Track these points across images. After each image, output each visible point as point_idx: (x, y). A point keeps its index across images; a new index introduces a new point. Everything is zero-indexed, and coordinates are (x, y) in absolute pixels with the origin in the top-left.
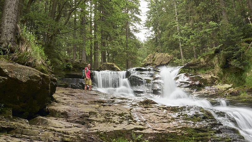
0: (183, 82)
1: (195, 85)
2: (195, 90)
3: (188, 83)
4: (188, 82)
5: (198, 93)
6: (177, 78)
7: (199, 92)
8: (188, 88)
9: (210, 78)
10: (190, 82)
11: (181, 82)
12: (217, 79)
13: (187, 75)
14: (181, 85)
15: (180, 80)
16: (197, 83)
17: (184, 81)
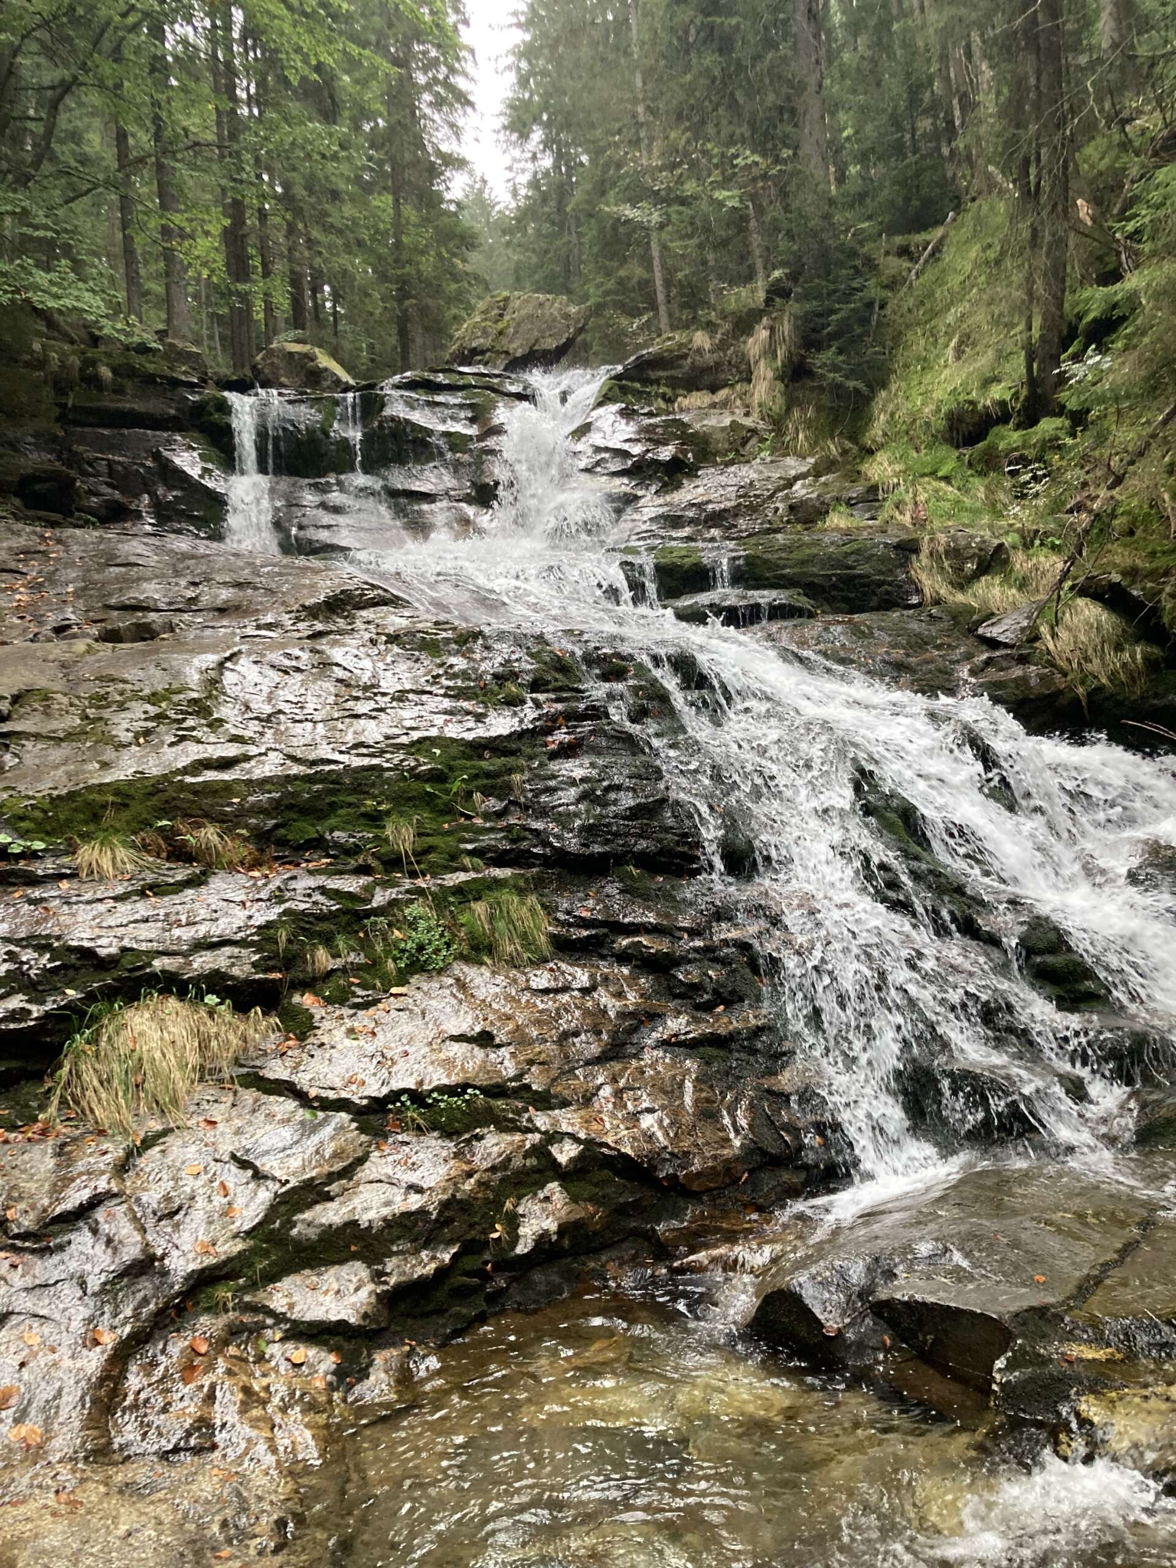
0: (607, 449)
1: (655, 462)
2: (653, 489)
3: (625, 454)
4: (626, 447)
5: (661, 501)
6: (584, 429)
7: (668, 498)
8: (626, 481)
9: (723, 429)
10: (636, 449)
11: (598, 449)
12: (754, 431)
13: (627, 414)
14: (598, 463)
15: (596, 438)
16: (666, 453)
17: (611, 445)
